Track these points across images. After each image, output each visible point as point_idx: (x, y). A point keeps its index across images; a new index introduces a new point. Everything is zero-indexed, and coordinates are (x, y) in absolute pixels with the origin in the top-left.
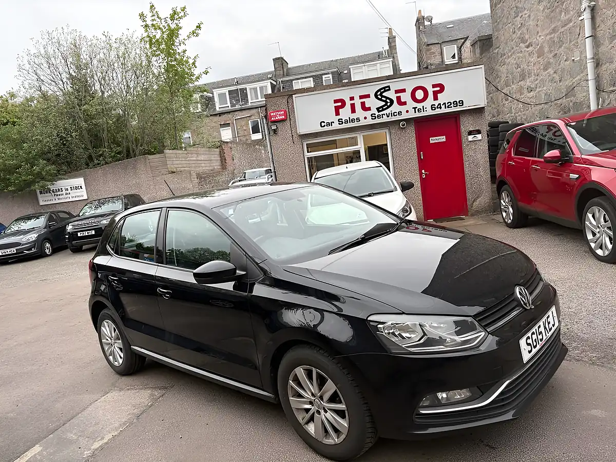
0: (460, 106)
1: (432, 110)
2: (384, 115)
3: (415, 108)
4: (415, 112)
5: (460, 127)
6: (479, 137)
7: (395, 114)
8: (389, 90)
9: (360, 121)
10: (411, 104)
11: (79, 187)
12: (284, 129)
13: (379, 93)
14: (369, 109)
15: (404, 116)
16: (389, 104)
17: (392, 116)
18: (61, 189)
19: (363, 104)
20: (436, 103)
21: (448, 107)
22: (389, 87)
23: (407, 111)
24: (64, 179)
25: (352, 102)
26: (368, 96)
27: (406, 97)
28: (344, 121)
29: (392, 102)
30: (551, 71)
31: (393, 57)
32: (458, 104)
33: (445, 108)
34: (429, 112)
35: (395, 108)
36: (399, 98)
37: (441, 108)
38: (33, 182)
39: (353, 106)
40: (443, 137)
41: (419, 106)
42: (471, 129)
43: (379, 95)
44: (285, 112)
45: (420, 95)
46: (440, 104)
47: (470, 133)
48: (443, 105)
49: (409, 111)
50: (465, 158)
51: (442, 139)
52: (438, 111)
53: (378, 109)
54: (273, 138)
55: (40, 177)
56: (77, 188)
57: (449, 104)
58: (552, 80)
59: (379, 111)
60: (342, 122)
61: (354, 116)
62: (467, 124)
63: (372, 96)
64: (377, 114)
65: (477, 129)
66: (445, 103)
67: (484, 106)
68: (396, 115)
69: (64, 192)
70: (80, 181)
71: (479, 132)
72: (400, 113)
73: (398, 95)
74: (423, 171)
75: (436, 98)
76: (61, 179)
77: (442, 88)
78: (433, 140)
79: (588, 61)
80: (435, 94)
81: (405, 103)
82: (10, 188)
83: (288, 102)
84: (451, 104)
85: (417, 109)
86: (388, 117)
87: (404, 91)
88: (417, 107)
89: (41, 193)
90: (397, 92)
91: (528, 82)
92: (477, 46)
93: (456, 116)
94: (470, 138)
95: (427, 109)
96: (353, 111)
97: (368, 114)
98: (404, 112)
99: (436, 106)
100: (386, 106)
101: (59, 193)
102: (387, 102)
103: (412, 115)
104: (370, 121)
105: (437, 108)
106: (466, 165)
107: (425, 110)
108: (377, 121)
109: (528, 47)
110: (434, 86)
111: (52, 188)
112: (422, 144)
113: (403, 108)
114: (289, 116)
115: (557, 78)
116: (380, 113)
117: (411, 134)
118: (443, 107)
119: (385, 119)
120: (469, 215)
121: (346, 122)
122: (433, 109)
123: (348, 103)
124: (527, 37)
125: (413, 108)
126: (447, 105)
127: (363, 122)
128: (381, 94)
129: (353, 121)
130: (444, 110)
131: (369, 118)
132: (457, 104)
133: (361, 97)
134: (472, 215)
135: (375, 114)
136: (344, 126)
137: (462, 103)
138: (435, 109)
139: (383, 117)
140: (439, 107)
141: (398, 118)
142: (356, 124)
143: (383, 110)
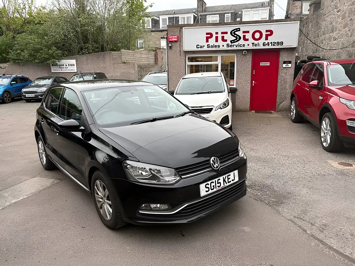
0: (280, 45)
2: (234, 45)
3: (253, 44)
4: (253, 46)
5: (279, 58)
6: (290, 65)
7: (241, 46)
8: (240, 30)
9: (219, 47)
10: (251, 40)
11: (73, 65)
12: (176, 46)
13: (233, 32)
14: (226, 41)
15: (246, 47)
16: (238, 39)
18: (63, 65)
19: (223, 37)
20: (266, 42)
21: (273, 45)
22: (239, 29)
23: (248, 45)
24: (65, 59)
25: (217, 35)
26: (226, 33)
27: (249, 36)
28: (210, 46)
29: (240, 38)
30: (347, 29)
31: (271, 7)
32: (280, 44)
33: (272, 45)
34: (261, 47)
35: (242, 42)
36: (244, 36)
37: (269, 45)
38: (48, 59)
39: (217, 38)
40: (268, 63)
41: (256, 42)
42: (286, 60)
43: (233, 33)
44: (178, 37)
45: (257, 35)
46: (269, 43)
47: (284, 63)
48: (270, 43)
49: (249, 45)
50: (279, 77)
51: (268, 64)
52: (267, 47)
53: (231, 41)
54: (170, 51)
55: (52, 56)
56: (71, 65)
57: (274, 43)
58: (347, 35)
59: (232, 43)
61: (217, 44)
62: (283, 57)
63: (229, 33)
64: (230, 44)
65: (289, 60)
66: (272, 43)
67: (295, 47)
69: (65, 67)
70: (73, 62)
71: (290, 62)
72: (244, 45)
73: (244, 34)
74: (253, 82)
75: (267, 39)
76: (63, 59)
77: (271, 33)
78: (262, 64)
81: (247, 40)
82: (36, 61)
83: (180, 31)
84: (275, 44)
85: (254, 44)
86: (236, 47)
87: (248, 32)
88: (254, 43)
89: (52, 65)
90: (244, 32)
91: (334, 35)
92: (313, 6)
93: (278, 51)
94: (284, 65)
95: (261, 45)
96: (217, 41)
97: (225, 44)
98: (246, 45)
99: (266, 44)
100: (236, 40)
101: (62, 67)
102: (237, 38)
103: (251, 47)
104: (225, 48)
105: (267, 45)
106: (279, 81)
107: (259, 45)
108: (230, 48)
109: (338, 12)
110: (267, 31)
111: (58, 63)
112: (255, 66)
113: (246, 43)
114: (179, 40)
115: (350, 34)
116: (232, 44)
117: (249, 58)
118: (270, 44)
119: (235, 48)
120: (276, 111)
121: (212, 46)
122: (264, 45)
123: (214, 35)
124: (339, 5)
125: (252, 43)
126: (273, 44)
127: (221, 48)
128: (234, 33)
129: (216, 46)
130: (270, 47)
131: (225, 46)
132: (279, 44)
133: (222, 33)
134: (278, 111)
135: (229, 44)
136: (210, 49)
137: (282, 43)
138: (265, 46)
139: (233, 47)
140: (268, 44)
141: (242, 48)
142: (217, 49)
143: (235, 42)
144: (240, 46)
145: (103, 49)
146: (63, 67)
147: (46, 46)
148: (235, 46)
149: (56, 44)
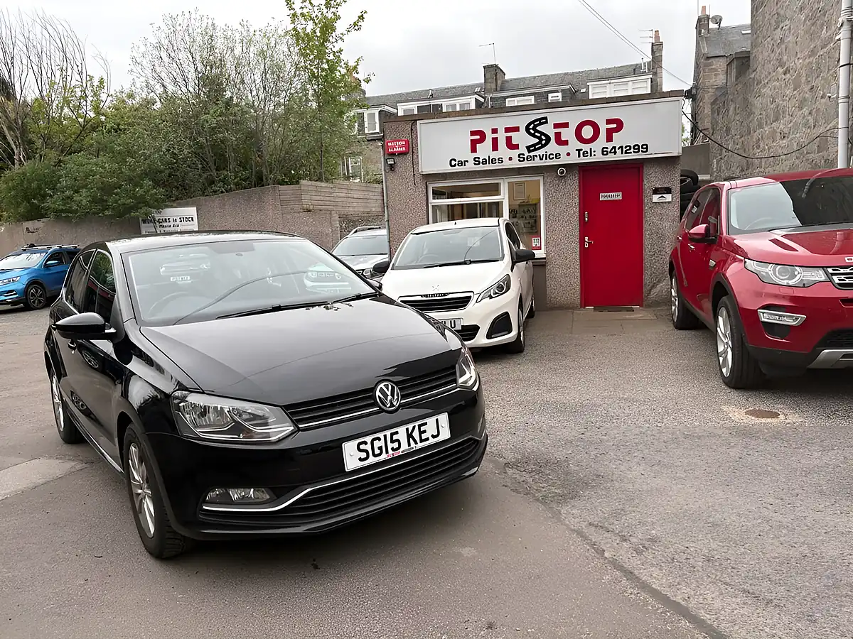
0: (642, 151)
1: (603, 154)
2: (536, 156)
3: (579, 151)
4: (579, 156)
5: (643, 181)
6: (668, 197)
7: (551, 156)
8: (546, 122)
9: (502, 161)
10: (574, 144)
11: (190, 219)
12: (404, 164)
13: (531, 127)
14: (516, 147)
15: (564, 160)
16: (544, 142)
17: (546, 159)
18: (169, 219)
19: (509, 139)
20: (610, 146)
21: (626, 153)
22: (546, 118)
23: (568, 154)
24: (172, 207)
25: (495, 136)
26: (516, 129)
27: (568, 134)
28: (481, 161)
29: (548, 139)
32: (641, 149)
33: (622, 153)
34: (599, 157)
35: (553, 147)
36: (558, 135)
37: (615, 153)
38: (135, 208)
39: (495, 141)
40: (619, 193)
41: (585, 147)
42: (658, 186)
43: (531, 129)
44: (407, 142)
45: (587, 132)
46: (614, 148)
47: (656, 191)
48: (619, 149)
49: (570, 153)
50: (646, 226)
51: (618, 196)
52: (611, 157)
53: (528, 148)
54: (391, 175)
55: (142, 202)
56: (187, 219)
57: (628, 148)
59: (529, 151)
60: (479, 162)
61: (495, 155)
62: (652, 179)
63: (523, 129)
64: (527, 154)
65: (666, 185)
66: (621, 147)
67: (677, 155)
68: (553, 158)
69: (172, 223)
70: (191, 211)
71: (668, 191)
72: (558, 156)
73: (558, 130)
74: (587, 239)
75: (609, 139)
76: (167, 206)
77: (619, 125)
78: (604, 197)
79: (840, 101)
80: (609, 133)
81: (566, 143)
82: (107, 213)
83: (412, 130)
84: (630, 149)
85: (581, 152)
86: (541, 159)
87: (566, 125)
88: (582, 150)
89: (144, 222)
90: (556, 126)
91: (782, 125)
93: (638, 166)
94: (656, 198)
95: (597, 152)
96: (495, 148)
97: (514, 153)
98: (563, 155)
99: (609, 150)
100: (540, 145)
101: (165, 224)
102: (541, 140)
103: (574, 159)
104: (516, 164)
105: (611, 152)
106: (646, 234)
107: (593, 153)
108: (526, 164)
109: (785, 73)
110: (609, 122)
111: (157, 217)
112: (587, 200)
113: (562, 150)
114: (410, 149)
116: (532, 154)
117: (573, 185)
118: (619, 151)
119: (537, 162)
120: (644, 305)
121: (485, 162)
122: (605, 153)
123: (489, 136)
124: (785, 58)
125: (577, 150)
126: (624, 150)
127: (507, 164)
128: (534, 129)
129: (493, 161)
130: (619, 156)
131: (516, 158)
132: (639, 149)
133: (507, 130)
134: (649, 306)
135: (523, 154)
136: (481, 167)
137: (646, 147)
138: (607, 154)
139: (534, 160)
140: (613, 151)
141: (555, 162)
142: (497, 166)
143: (536, 150)
144: (548, 157)
145: (260, 181)
146: (169, 224)
147: (130, 180)
148: (537, 159)
149: (152, 174)
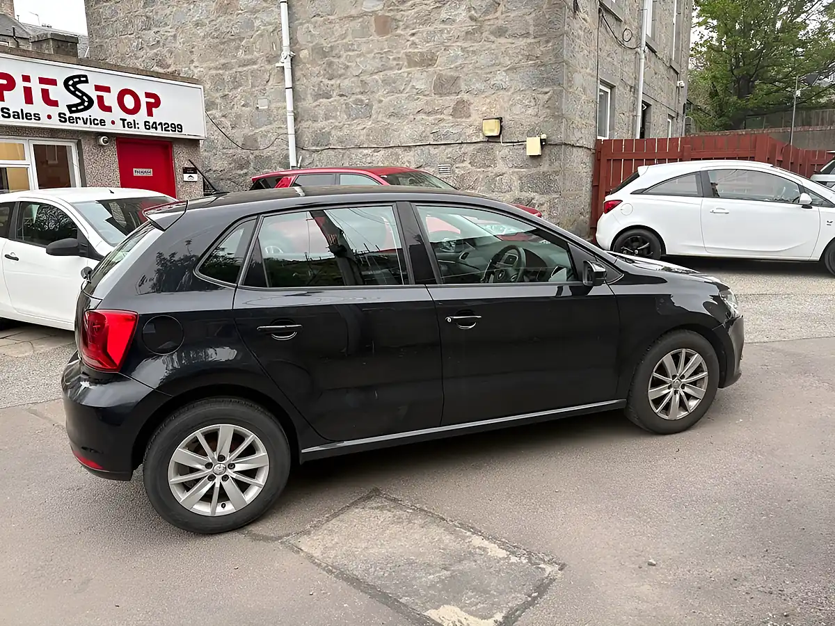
0: (178, 131)
1: (146, 128)
2: (79, 118)
3: (124, 120)
4: (124, 127)
5: (172, 160)
6: (195, 177)
7: (96, 122)
8: (87, 81)
9: (39, 119)
10: (118, 113)
13: (71, 83)
14: (55, 104)
15: (108, 128)
16: (86, 104)
17: (91, 124)
19: (45, 93)
20: (151, 120)
21: (165, 130)
22: (86, 77)
25: (27, 84)
26: (53, 82)
27: (111, 99)
28: (12, 114)
29: (91, 102)
32: (177, 128)
33: (162, 130)
34: (142, 131)
36: (100, 99)
37: (156, 128)
39: (28, 91)
40: (149, 170)
41: (130, 118)
42: (187, 166)
43: (72, 84)
45: (129, 102)
46: (156, 123)
47: (186, 171)
48: (159, 125)
49: (114, 122)
51: (149, 172)
52: (152, 132)
53: (69, 107)
57: (166, 126)
59: (71, 112)
60: (9, 114)
61: (28, 109)
63: (60, 83)
64: (68, 115)
66: (161, 124)
67: (204, 138)
68: (97, 124)
72: (102, 122)
73: (100, 93)
75: (150, 114)
77: (157, 101)
78: (137, 172)
79: (288, 114)
81: (109, 109)
84: (168, 127)
85: (126, 122)
87: (107, 90)
88: (126, 120)
90: (98, 88)
93: (167, 145)
94: (186, 177)
95: (140, 125)
96: (29, 100)
97: (54, 111)
98: (108, 122)
99: (151, 125)
100: (82, 107)
102: (83, 101)
103: (119, 129)
104: (55, 123)
105: (152, 127)
107: (137, 126)
108: (67, 126)
110: (147, 95)
113: (107, 116)
116: (74, 115)
118: (159, 127)
119: (80, 126)
121: (16, 115)
123: (20, 84)
125: (121, 119)
126: (164, 127)
127: (45, 123)
128: (74, 85)
129: (28, 116)
130: (159, 132)
131: (56, 118)
132: (175, 127)
133: (42, 81)
135: (65, 115)
136: (12, 122)
137: (180, 127)
138: (149, 129)
139: (77, 123)
140: (154, 126)
141: (99, 129)
142: (32, 123)
143: (78, 111)
144: (93, 121)
148: (81, 122)
